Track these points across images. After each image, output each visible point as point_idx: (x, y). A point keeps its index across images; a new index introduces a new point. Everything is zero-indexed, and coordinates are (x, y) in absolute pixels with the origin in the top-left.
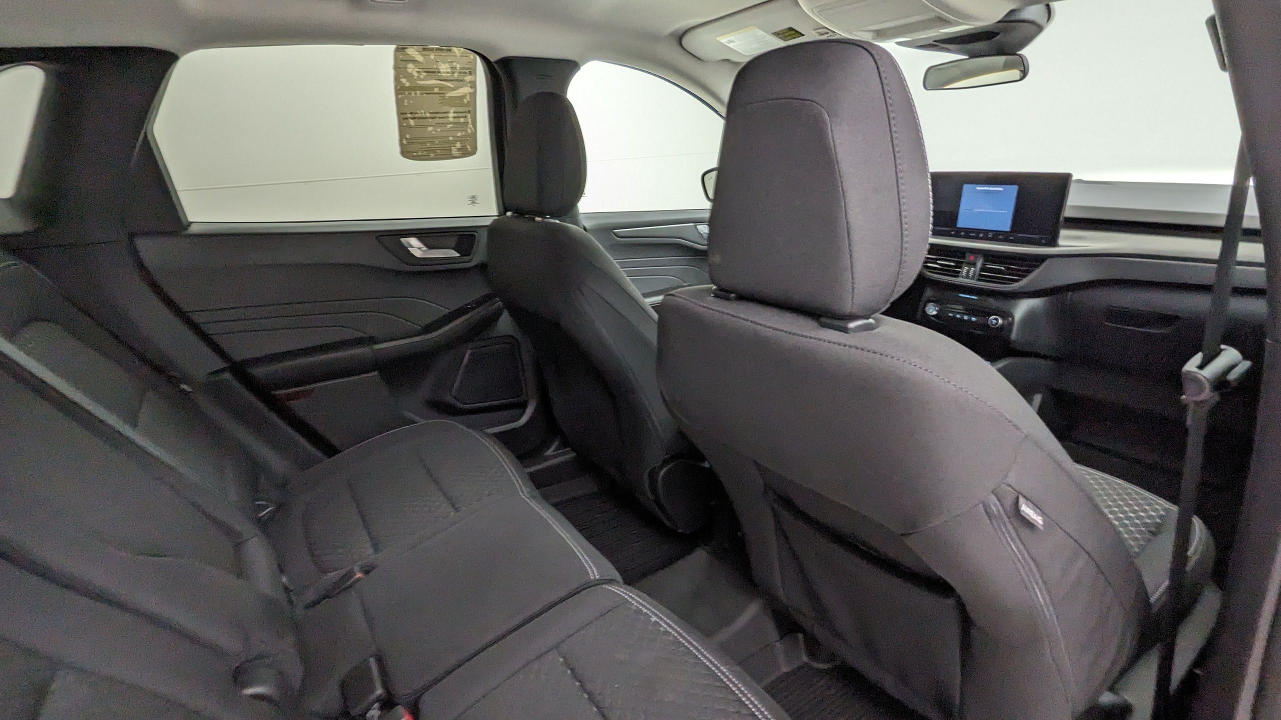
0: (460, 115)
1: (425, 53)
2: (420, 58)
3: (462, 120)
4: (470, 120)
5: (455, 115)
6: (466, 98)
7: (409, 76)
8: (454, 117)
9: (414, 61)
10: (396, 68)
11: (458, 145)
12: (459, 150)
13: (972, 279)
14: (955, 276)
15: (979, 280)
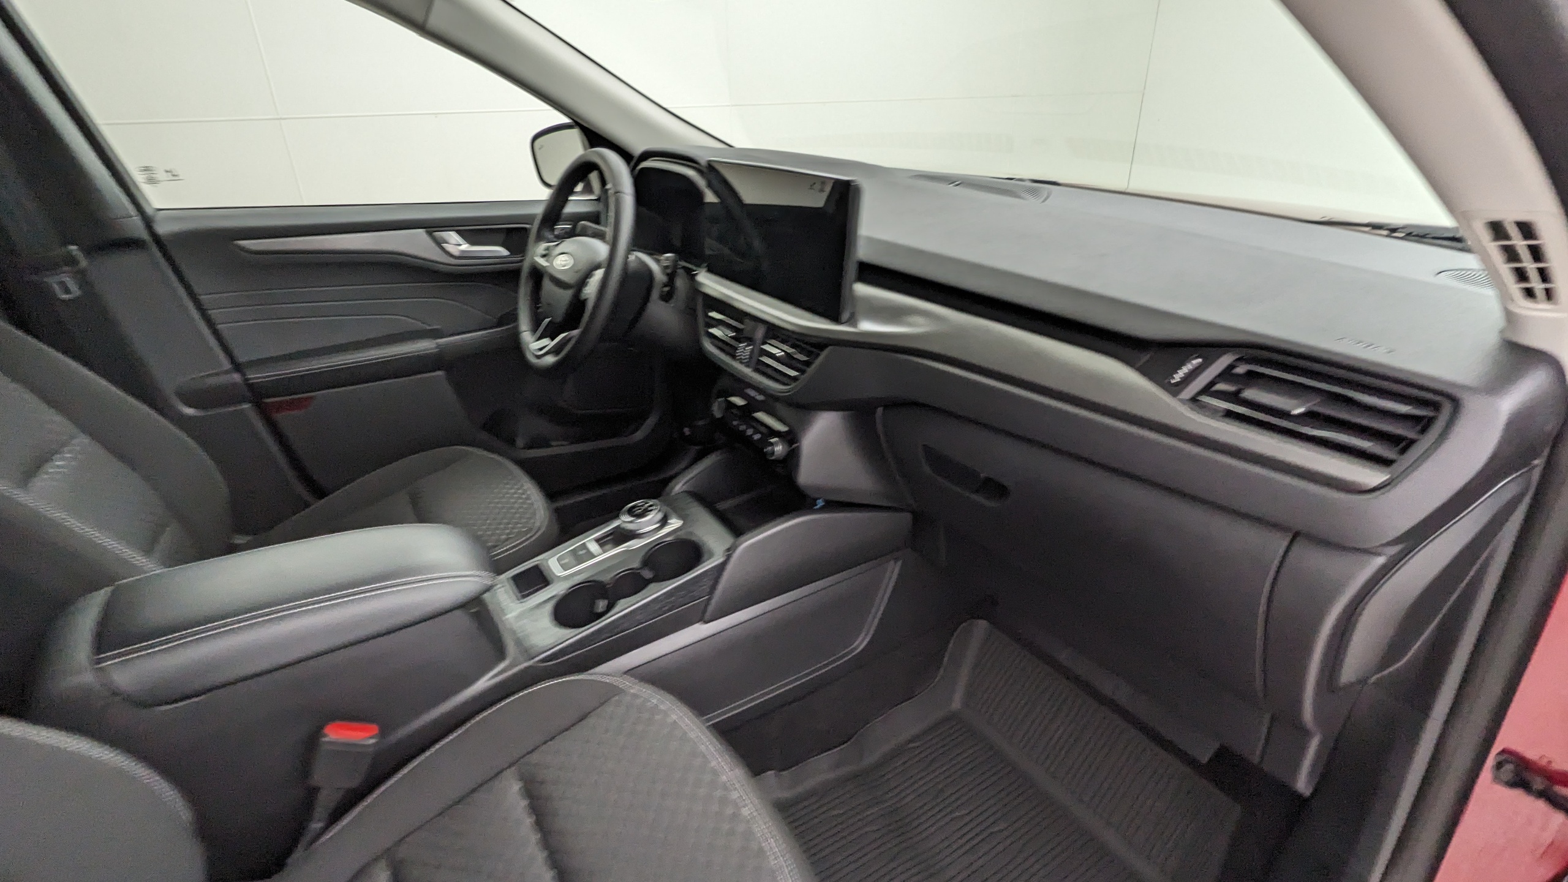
13: (748, 366)
14: (733, 357)
15: (757, 370)
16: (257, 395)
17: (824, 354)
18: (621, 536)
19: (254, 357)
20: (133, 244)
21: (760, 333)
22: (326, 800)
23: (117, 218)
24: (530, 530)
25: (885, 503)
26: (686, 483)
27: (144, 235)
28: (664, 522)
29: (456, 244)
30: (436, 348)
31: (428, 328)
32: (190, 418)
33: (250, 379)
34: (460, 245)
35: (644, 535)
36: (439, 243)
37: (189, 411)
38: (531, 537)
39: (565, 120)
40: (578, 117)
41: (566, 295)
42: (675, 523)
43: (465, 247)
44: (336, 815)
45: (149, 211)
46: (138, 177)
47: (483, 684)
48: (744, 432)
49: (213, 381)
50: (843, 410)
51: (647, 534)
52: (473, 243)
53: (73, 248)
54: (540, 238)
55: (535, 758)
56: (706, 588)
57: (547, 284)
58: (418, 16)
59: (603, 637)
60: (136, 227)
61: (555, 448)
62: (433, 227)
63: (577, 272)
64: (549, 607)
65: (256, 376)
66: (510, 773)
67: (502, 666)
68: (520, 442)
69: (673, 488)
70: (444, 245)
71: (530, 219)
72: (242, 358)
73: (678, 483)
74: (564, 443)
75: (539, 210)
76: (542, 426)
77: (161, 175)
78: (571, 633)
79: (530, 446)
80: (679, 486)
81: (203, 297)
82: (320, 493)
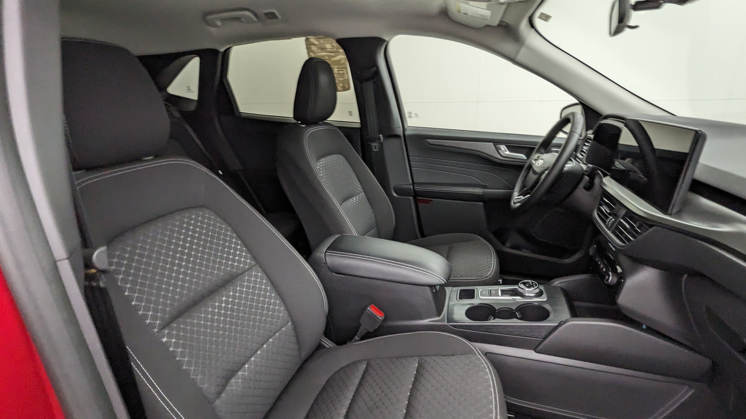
0: (340, 69)
1: (318, 40)
2: (316, 43)
3: (341, 72)
4: (345, 72)
5: (338, 69)
6: (341, 61)
7: (313, 52)
8: (338, 71)
9: (314, 44)
10: (307, 48)
11: (341, 85)
12: (341, 87)
13: (609, 230)
14: (604, 222)
15: (614, 233)
16: (416, 195)
17: (651, 230)
18: (515, 293)
19: (419, 181)
20: (398, 136)
21: (623, 212)
22: (362, 331)
23: (397, 128)
24: (483, 276)
25: (681, 340)
26: (561, 283)
27: (401, 134)
28: (540, 294)
29: (505, 151)
30: (482, 192)
31: (483, 184)
32: (394, 197)
33: (415, 189)
34: (506, 151)
35: (526, 297)
36: (498, 150)
37: (395, 195)
38: (482, 279)
39: (576, 101)
40: (582, 100)
41: (535, 177)
42: (544, 298)
43: (508, 153)
44: (362, 338)
45: (406, 127)
46: (407, 115)
47: (426, 322)
48: (600, 265)
49: (404, 186)
50: (661, 269)
51: (527, 297)
52: (511, 151)
53: (381, 135)
54: (538, 151)
55: (427, 358)
56: (543, 334)
57: (531, 172)
58: (512, 56)
59: (482, 330)
60: (400, 132)
61: (523, 252)
62: (496, 142)
63: (543, 168)
64: (467, 307)
65: (417, 188)
66: (417, 359)
67: (437, 319)
68: (508, 244)
69: (553, 283)
70: (500, 151)
71: (535, 143)
72: (415, 181)
73: (556, 281)
74: (529, 252)
75: (540, 140)
76: (521, 241)
77: (413, 115)
78: (469, 321)
79: (511, 247)
80: (557, 282)
81: (410, 157)
82: (423, 236)
